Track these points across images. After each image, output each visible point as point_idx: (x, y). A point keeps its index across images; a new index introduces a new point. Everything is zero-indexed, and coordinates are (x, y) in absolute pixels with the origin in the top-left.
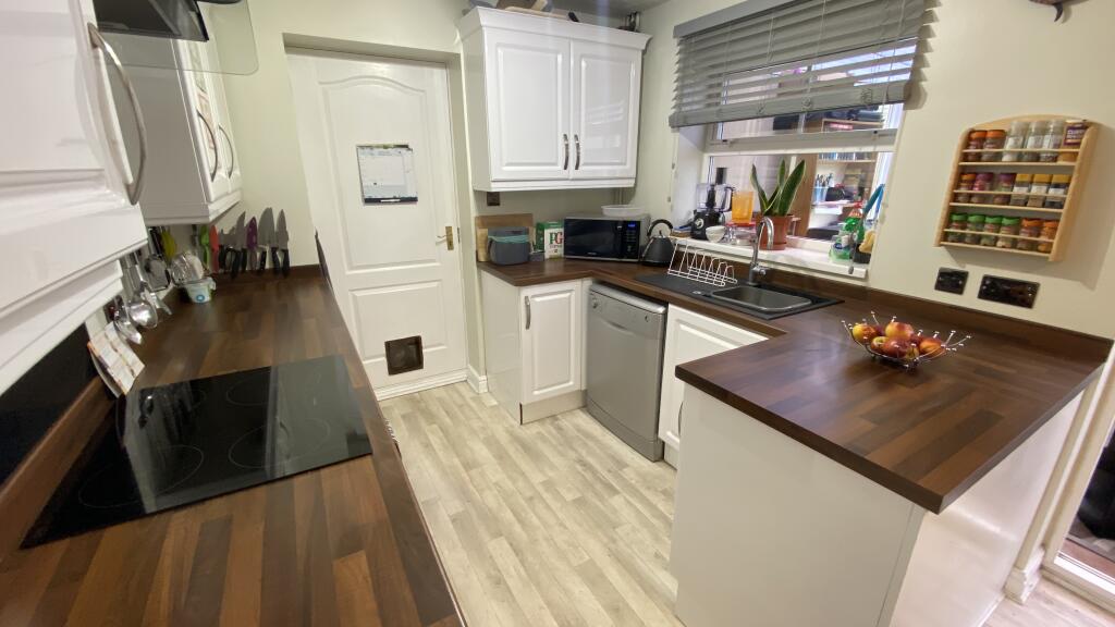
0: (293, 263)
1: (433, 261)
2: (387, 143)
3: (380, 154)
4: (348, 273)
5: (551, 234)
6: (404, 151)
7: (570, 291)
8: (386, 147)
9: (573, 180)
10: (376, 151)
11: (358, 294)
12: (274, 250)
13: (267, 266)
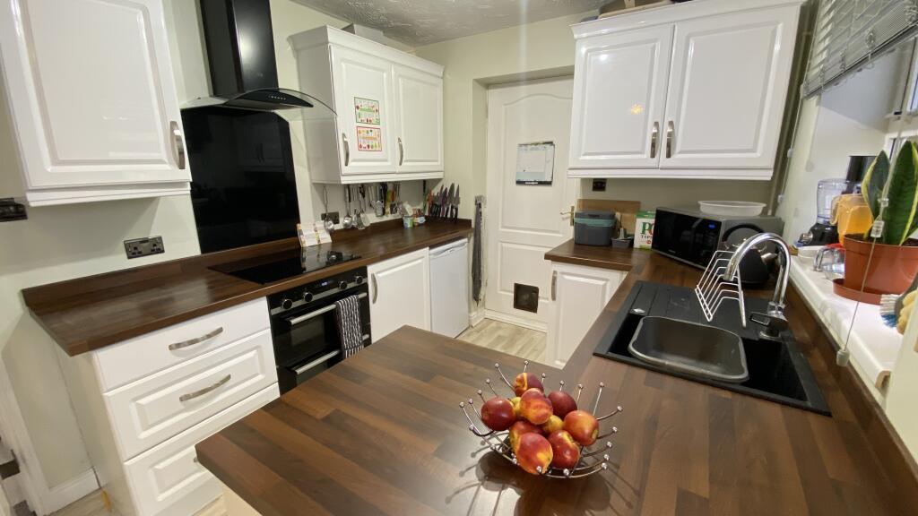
0: (460, 216)
1: (558, 232)
2: (537, 141)
3: (532, 149)
4: (501, 229)
5: (644, 224)
6: (548, 146)
7: (607, 280)
8: (537, 144)
9: (661, 169)
10: (529, 147)
11: (504, 244)
12: (452, 207)
13: (449, 216)
